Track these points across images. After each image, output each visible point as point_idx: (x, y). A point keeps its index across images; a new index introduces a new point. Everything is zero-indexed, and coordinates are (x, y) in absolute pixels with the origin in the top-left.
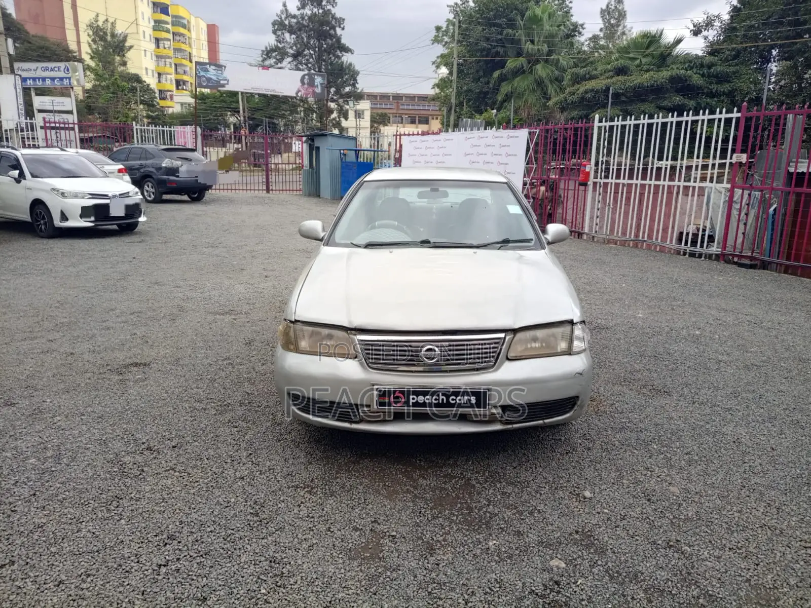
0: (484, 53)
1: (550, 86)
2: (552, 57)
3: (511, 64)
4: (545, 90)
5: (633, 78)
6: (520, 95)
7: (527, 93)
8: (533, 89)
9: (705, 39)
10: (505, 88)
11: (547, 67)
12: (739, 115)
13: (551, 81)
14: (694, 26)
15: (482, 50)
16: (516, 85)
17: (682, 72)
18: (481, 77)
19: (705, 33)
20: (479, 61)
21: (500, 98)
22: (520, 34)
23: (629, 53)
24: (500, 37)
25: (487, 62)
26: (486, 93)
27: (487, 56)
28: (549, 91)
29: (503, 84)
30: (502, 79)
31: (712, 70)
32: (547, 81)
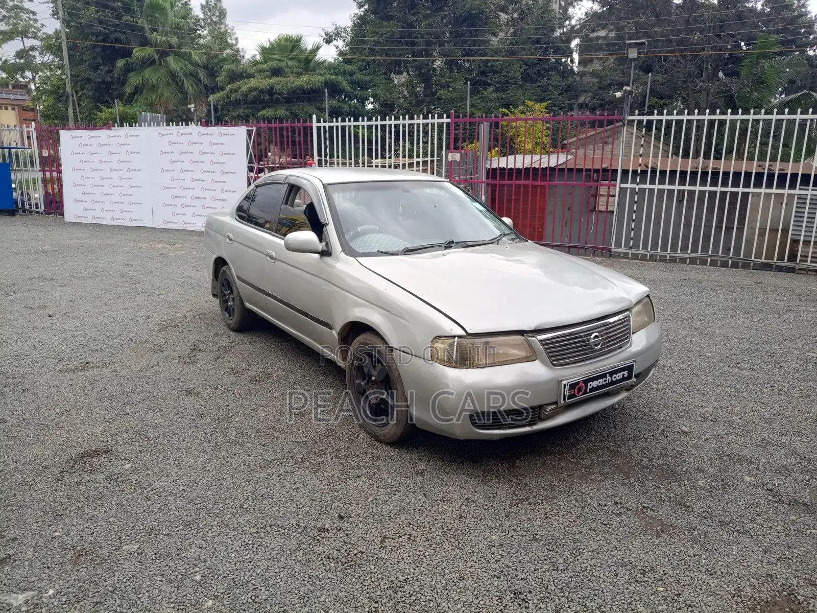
0: (101, 38)
1: (185, 81)
2: (182, 50)
3: (138, 52)
4: (180, 84)
5: (291, 79)
6: (153, 89)
7: (161, 86)
8: (168, 82)
9: (336, 48)
10: (134, 80)
11: (180, 61)
12: (449, 120)
13: (186, 75)
14: (326, 34)
15: (98, 35)
16: (147, 76)
17: (334, 77)
18: (100, 64)
19: (335, 42)
20: (94, 47)
21: (128, 90)
22: (142, 22)
23: (274, 54)
24: (117, 22)
25: (104, 48)
26: (111, 83)
27: (104, 41)
28: (186, 86)
29: (131, 74)
30: (128, 69)
31: (354, 78)
32: (182, 76)
